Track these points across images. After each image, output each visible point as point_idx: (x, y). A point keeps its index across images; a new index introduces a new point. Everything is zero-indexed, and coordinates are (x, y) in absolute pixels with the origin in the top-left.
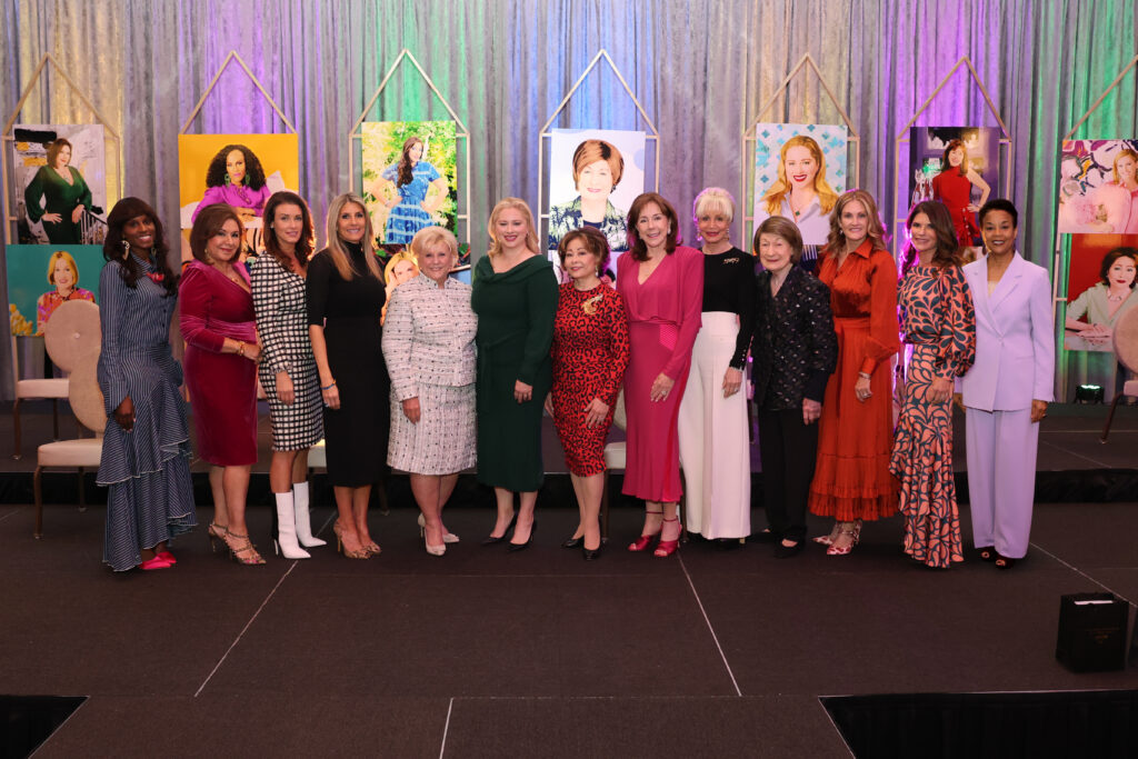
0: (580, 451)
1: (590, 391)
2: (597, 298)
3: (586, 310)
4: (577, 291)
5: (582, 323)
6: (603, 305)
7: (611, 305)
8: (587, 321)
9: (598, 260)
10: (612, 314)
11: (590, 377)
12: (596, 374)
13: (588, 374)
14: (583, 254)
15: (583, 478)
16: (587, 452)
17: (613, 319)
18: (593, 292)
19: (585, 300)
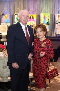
0: (39, 82)
1: (42, 67)
2: (45, 43)
3: (43, 46)
4: (39, 41)
5: (42, 50)
6: (47, 45)
7: (49, 44)
8: (43, 49)
9: (45, 33)
10: (50, 47)
11: (43, 63)
12: (44, 63)
13: (42, 63)
14: (41, 32)
15: (40, 89)
16: (41, 82)
17: (50, 48)
18: (44, 41)
19: (42, 43)
